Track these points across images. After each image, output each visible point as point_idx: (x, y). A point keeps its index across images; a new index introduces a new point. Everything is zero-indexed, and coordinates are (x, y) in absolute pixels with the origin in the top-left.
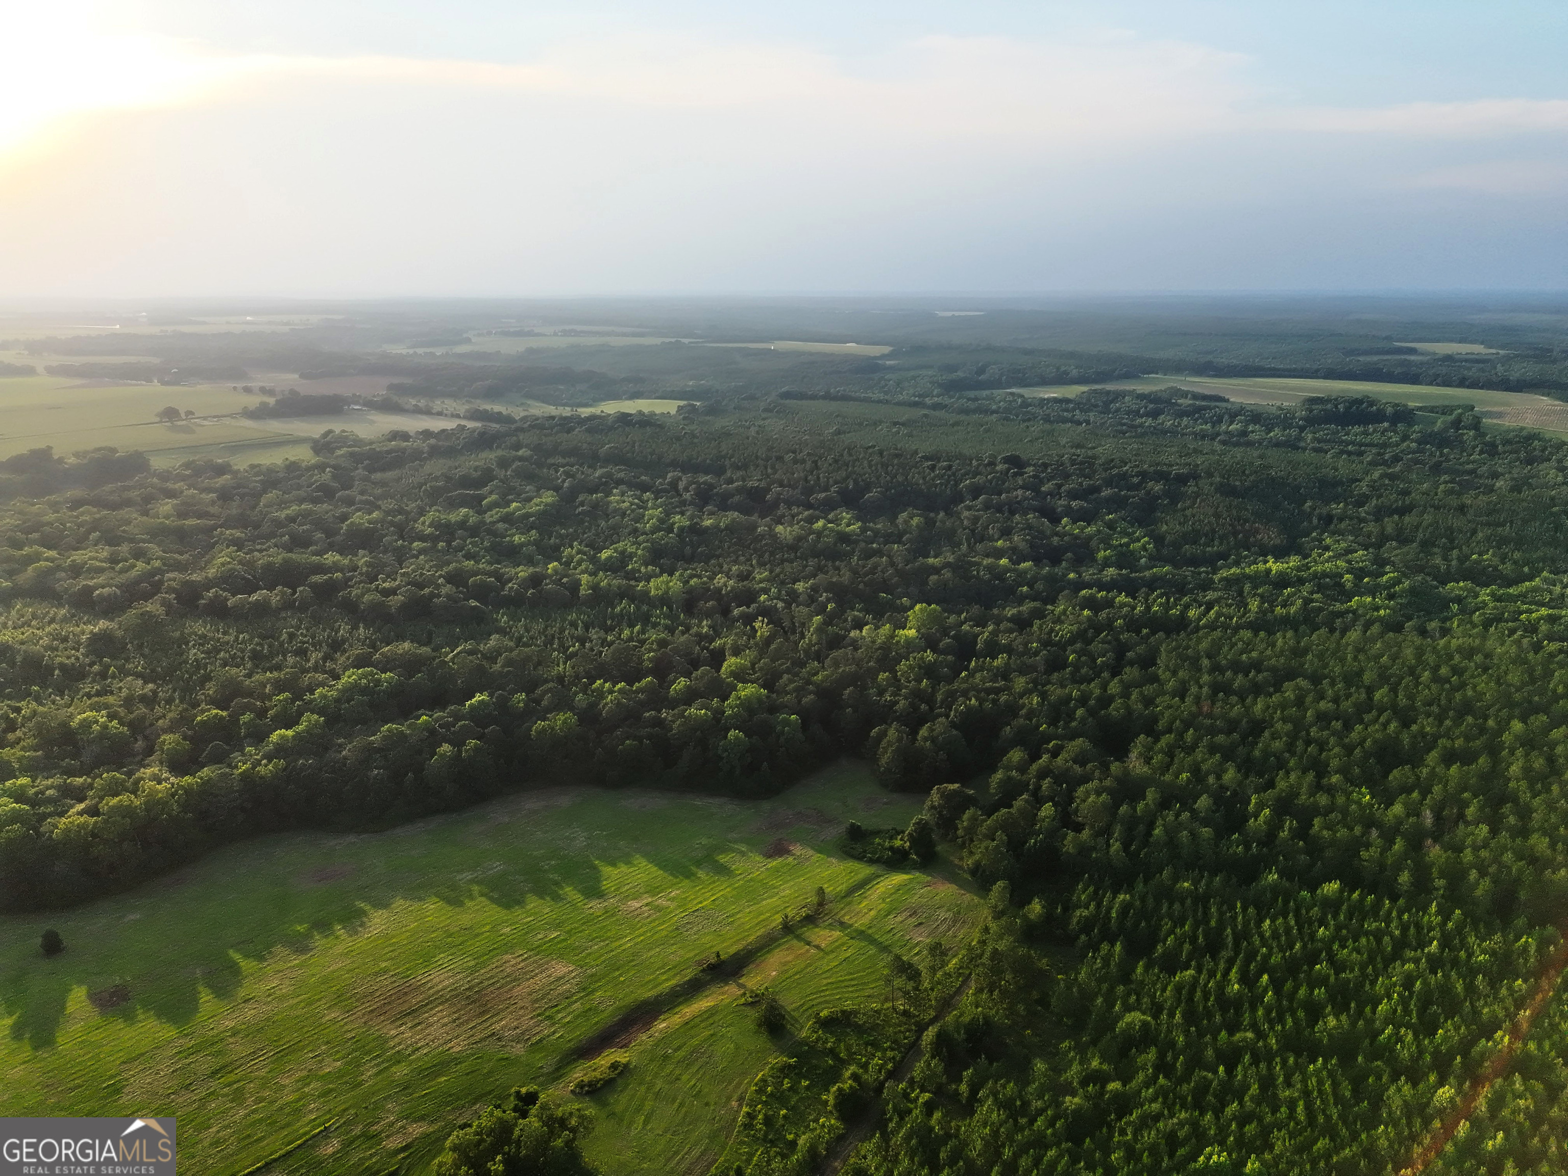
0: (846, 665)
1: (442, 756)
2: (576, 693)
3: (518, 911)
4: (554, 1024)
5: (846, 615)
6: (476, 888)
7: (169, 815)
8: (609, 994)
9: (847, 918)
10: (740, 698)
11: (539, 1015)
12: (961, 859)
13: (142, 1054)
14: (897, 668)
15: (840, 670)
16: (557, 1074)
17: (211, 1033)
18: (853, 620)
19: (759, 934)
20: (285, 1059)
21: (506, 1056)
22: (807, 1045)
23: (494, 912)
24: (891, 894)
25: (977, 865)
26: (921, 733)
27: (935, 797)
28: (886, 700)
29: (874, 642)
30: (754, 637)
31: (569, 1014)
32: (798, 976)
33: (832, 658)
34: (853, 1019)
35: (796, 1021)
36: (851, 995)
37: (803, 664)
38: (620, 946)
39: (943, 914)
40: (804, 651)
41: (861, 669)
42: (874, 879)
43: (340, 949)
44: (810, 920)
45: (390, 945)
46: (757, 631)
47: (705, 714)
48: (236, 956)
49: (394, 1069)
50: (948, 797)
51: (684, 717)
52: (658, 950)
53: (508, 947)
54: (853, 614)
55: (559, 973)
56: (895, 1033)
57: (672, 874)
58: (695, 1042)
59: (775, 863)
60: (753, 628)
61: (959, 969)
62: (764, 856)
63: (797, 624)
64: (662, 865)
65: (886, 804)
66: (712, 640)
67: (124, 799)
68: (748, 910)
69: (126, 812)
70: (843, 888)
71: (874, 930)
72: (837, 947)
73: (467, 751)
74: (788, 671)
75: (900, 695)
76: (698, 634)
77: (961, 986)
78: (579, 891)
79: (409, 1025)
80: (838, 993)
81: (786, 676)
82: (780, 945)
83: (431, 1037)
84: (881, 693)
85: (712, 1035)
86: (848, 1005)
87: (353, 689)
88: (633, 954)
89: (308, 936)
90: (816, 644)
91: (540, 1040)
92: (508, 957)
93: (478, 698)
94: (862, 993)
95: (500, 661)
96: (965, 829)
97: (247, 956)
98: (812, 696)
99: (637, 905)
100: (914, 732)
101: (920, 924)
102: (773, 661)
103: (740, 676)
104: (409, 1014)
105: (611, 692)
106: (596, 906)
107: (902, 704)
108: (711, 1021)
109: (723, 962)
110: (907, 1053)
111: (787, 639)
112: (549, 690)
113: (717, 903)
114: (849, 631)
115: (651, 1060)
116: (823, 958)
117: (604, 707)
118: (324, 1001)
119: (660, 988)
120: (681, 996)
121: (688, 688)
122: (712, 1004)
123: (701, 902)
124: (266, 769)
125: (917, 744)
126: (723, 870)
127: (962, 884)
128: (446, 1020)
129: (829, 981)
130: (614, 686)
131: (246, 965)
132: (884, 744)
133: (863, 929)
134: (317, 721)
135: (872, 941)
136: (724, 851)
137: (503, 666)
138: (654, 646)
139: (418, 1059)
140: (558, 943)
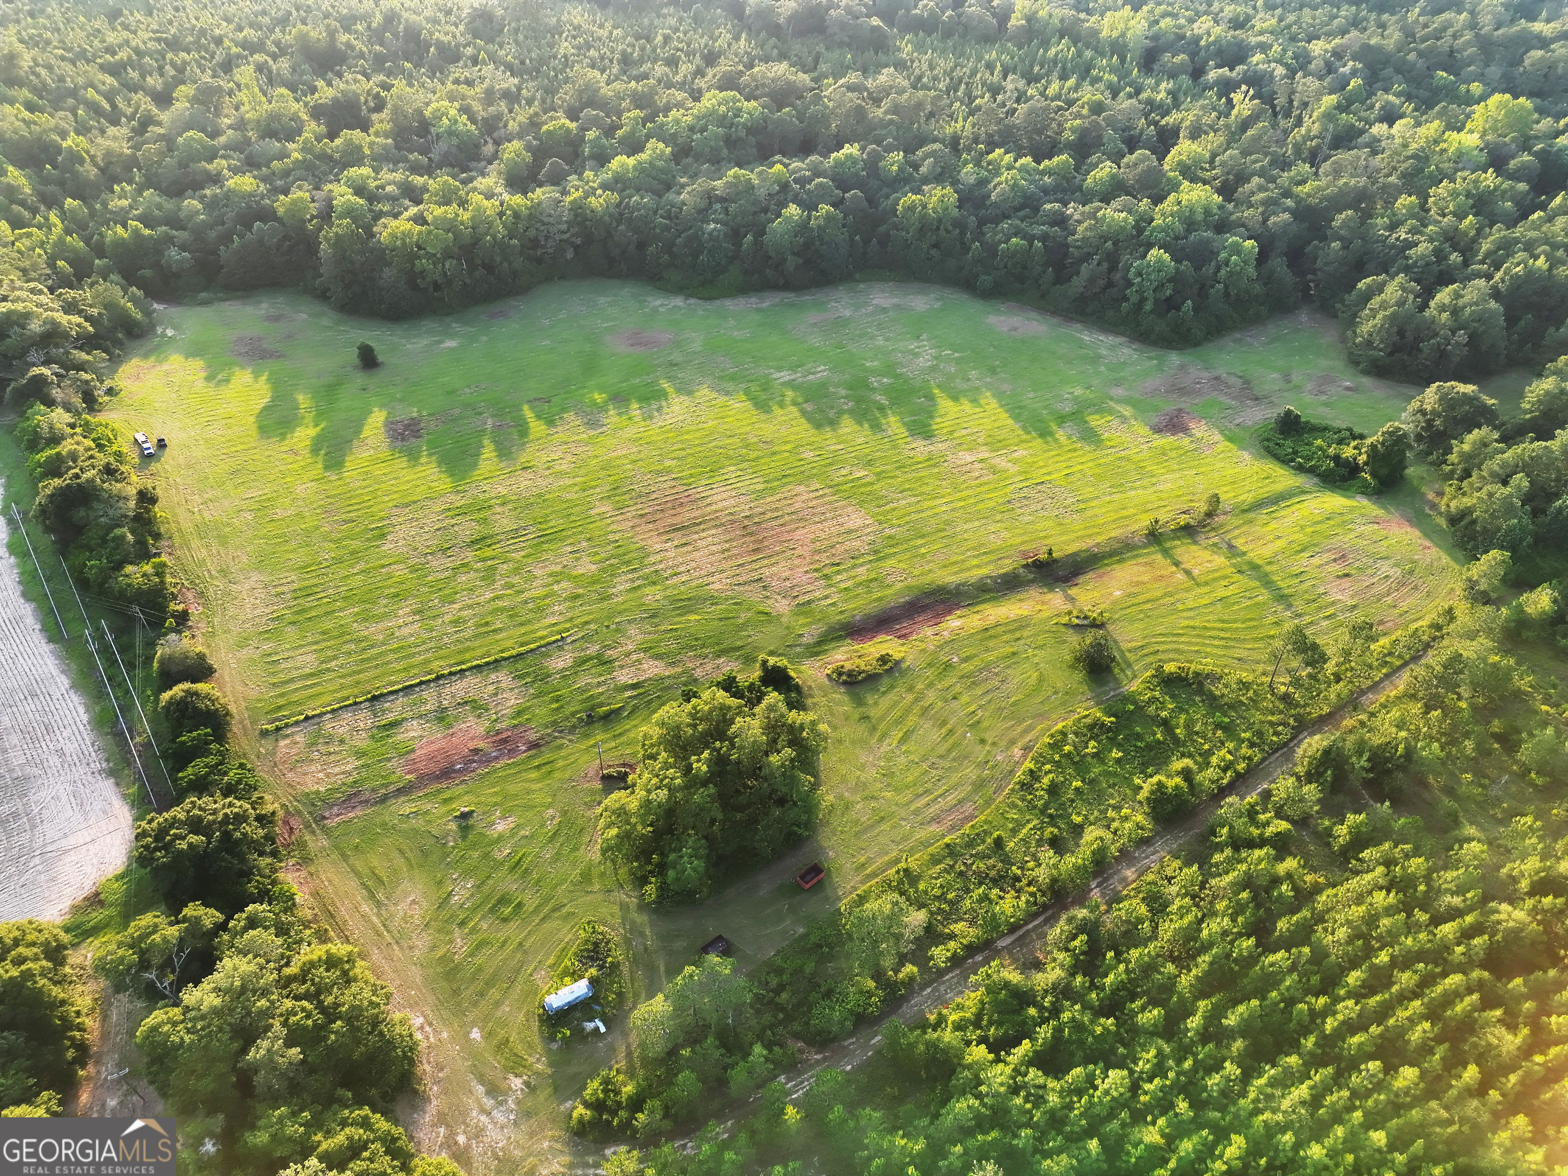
0: (1352, 176)
1: (788, 219)
2: (966, 163)
3: (828, 433)
4: (830, 586)
5: (1374, 99)
6: (790, 394)
7: (494, 237)
8: (903, 565)
9: (1241, 540)
10: (1179, 203)
11: (816, 570)
12: (1441, 494)
13: (415, 502)
14: (1432, 191)
15: (1341, 182)
16: (817, 649)
17: (481, 496)
18: (1382, 108)
19: (1113, 534)
20: (545, 546)
21: (768, 610)
22: (1134, 702)
23: (802, 429)
24: (1318, 523)
25: (1465, 513)
26: (1439, 296)
27: (1431, 396)
28: (1397, 239)
29: (1405, 146)
30: (1227, 115)
31: (848, 579)
32: (1148, 606)
33: (1335, 163)
34: (1208, 686)
35: (1129, 665)
36: (1215, 651)
37: (1285, 165)
38: (932, 508)
39: (1385, 568)
40: (1294, 145)
41: (1373, 184)
42: (1294, 495)
43: (631, 432)
44: (1188, 531)
45: (682, 442)
46: (1233, 107)
47: (1125, 220)
48: (528, 413)
49: (647, 590)
50: (1450, 403)
51: (1095, 218)
52: (977, 524)
53: (805, 478)
54: (1382, 99)
55: (851, 525)
56: (1262, 722)
57: (1024, 428)
58: (991, 657)
59: (1165, 441)
60: (1230, 101)
61: (1385, 656)
62: (1151, 428)
63: (1295, 103)
64: (1016, 411)
65: (1348, 389)
66: (1167, 113)
67: (450, 211)
68: (1108, 499)
69: (451, 226)
70: (1248, 498)
71: (1273, 568)
72: (1215, 580)
73: (817, 218)
74: (1261, 173)
75: (1421, 233)
76: (1150, 102)
77: (1382, 680)
78: (904, 424)
79: (676, 543)
80: (1197, 644)
81: (1256, 180)
82: (1137, 556)
83: (693, 564)
84: (1393, 227)
85: (1014, 654)
86: (1206, 665)
87: (710, 115)
88: (947, 523)
89: (603, 409)
90: (1315, 137)
91: (809, 602)
92: (802, 488)
93: (849, 150)
94: (1230, 653)
95: (886, 104)
96: (1462, 454)
97: (539, 417)
98: (1286, 216)
99: (969, 459)
100: (1428, 293)
101: (1347, 575)
102: (1245, 153)
103: (1190, 172)
104: (678, 530)
105: (1010, 168)
106: (921, 448)
107: (1424, 248)
108: (1017, 635)
109: (1055, 561)
110: (1270, 755)
111: (1274, 126)
112: (933, 154)
113: (1071, 479)
114: (1371, 125)
115: (930, 665)
116: (1187, 590)
117: (995, 187)
118: (598, 490)
119: (967, 574)
120: (989, 591)
121: (1113, 177)
122: (1026, 613)
123: (1049, 474)
124: (598, 202)
125: (1427, 313)
126: (1090, 436)
127: (1430, 532)
128: (714, 548)
129: (1192, 623)
130: (1016, 161)
131: (536, 427)
132: (1375, 302)
133: (1260, 562)
134: (662, 152)
135: (1267, 582)
136: (1101, 410)
137: (886, 113)
138: (1085, 112)
139: (675, 587)
140: (864, 485)
